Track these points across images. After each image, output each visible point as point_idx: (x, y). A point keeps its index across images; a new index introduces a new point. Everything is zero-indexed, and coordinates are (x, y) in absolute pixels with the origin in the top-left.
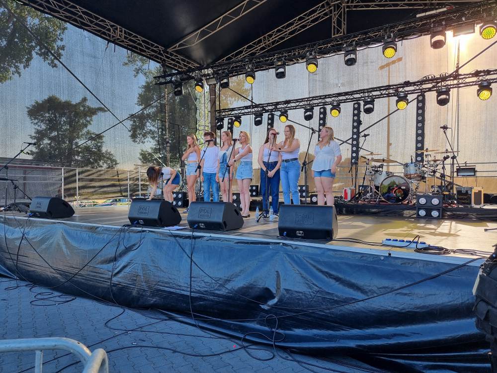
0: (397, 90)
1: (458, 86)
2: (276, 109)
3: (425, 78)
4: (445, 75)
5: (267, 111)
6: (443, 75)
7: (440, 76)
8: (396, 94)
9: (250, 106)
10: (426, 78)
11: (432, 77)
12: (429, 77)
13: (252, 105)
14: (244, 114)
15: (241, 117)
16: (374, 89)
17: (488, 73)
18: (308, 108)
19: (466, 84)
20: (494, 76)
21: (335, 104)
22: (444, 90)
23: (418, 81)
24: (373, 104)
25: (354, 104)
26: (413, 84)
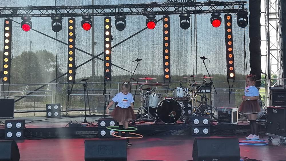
0: (145, 10)
1: (195, 12)
2: (15, 15)
3: (169, 2)
5: (3, 16)
8: (145, 13)
11: (175, 1)
16: (123, 6)
17: (218, 4)
18: (57, 18)
19: (202, 12)
20: (222, 7)
21: (87, 17)
22: (186, 15)
23: (163, 4)
24: (125, 21)
25: (105, 19)
26: (159, 6)
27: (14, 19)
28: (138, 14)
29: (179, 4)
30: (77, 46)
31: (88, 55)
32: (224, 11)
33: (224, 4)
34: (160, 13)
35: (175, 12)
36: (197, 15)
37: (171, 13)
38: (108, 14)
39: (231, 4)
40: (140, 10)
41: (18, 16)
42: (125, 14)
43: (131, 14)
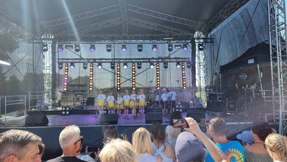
4: (166, 57)
5: (90, 62)
9: (80, 59)
12: (160, 57)
14: (76, 62)
15: (74, 64)
16: (141, 59)
17: (179, 58)
18: (113, 63)
19: (173, 62)
20: (180, 60)
21: (125, 63)
22: (166, 63)
23: (157, 58)
24: (141, 65)
25: (133, 64)
26: (155, 59)
27: (94, 64)
28: (146, 62)
29: (163, 58)
30: (121, 75)
31: (125, 79)
32: (182, 62)
33: (182, 58)
34: (156, 62)
35: (161, 62)
36: (171, 63)
37: (160, 62)
38: (134, 62)
39: (184, 58)
40: (147, 61)
41: (96, 62)
42: (141, 62)
43: (144, 62)
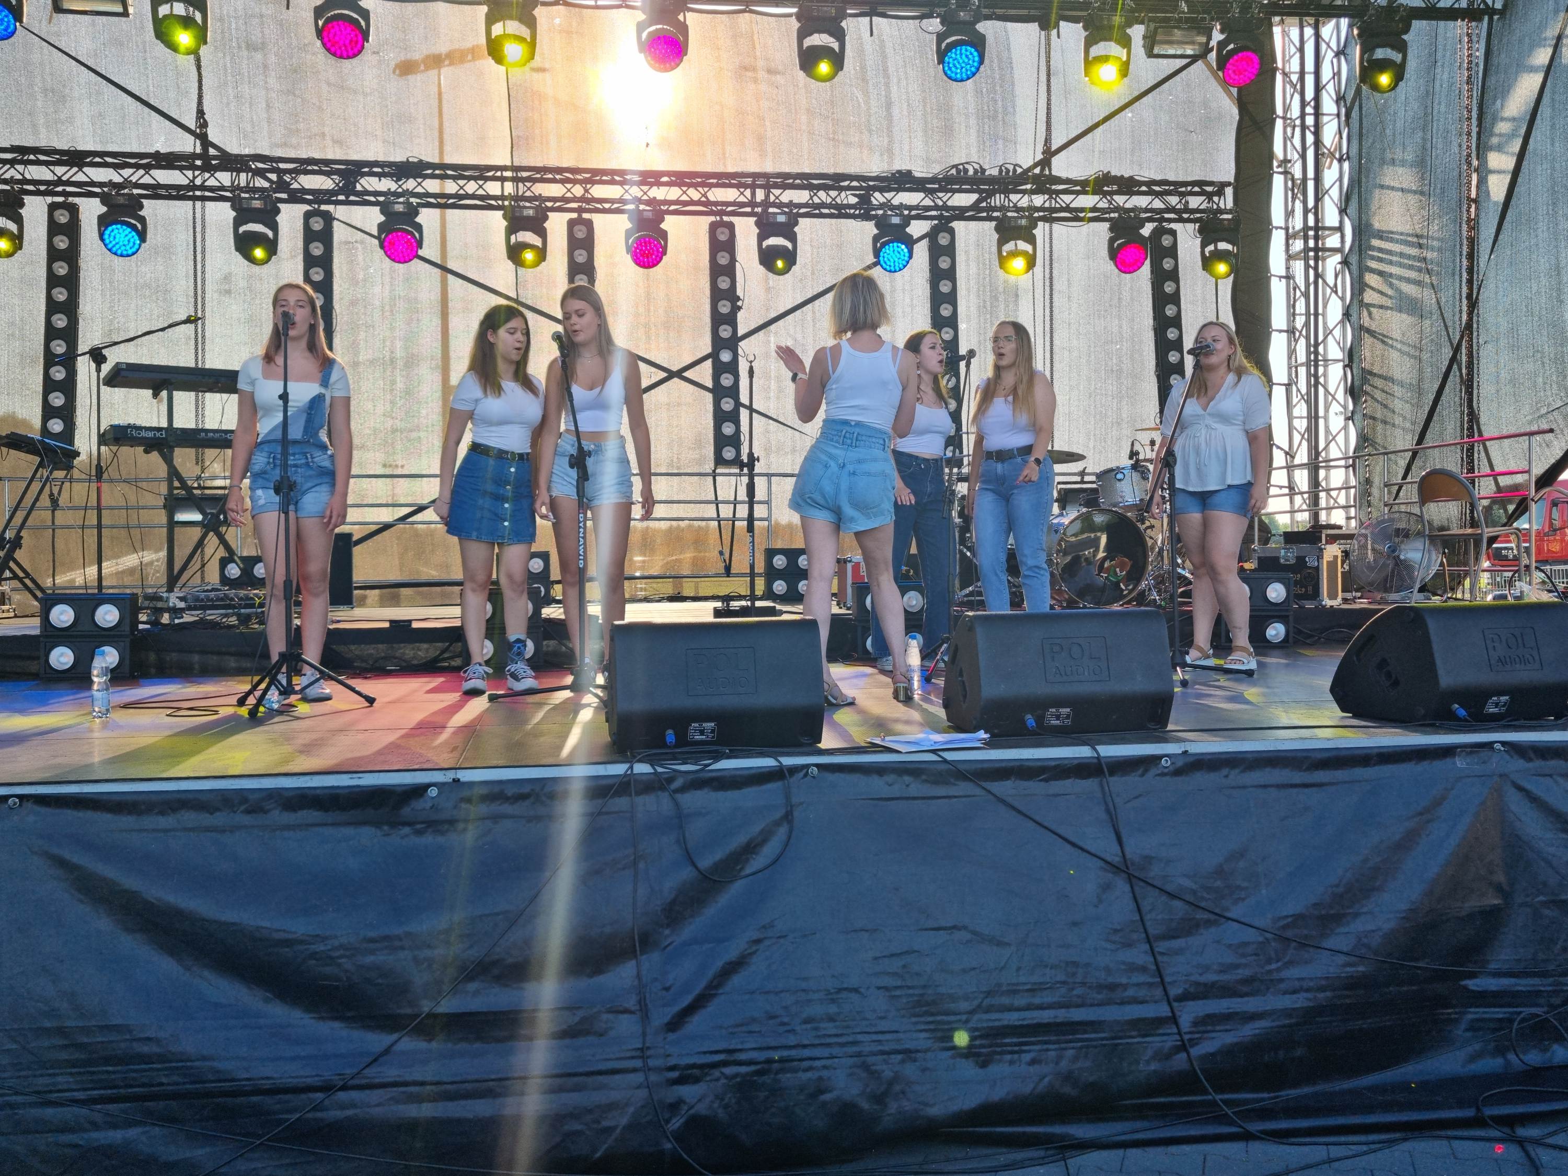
0: (865, 200)
1: (1050, 216)
3: (954, 171)
4: (1015, 170)
5: (296, 197)
6: (1008, 171)
7: (1001, 171)
8: (864, 211)
9: (194, 156)
10: (958, 171)
11: (976, 171)
12: (966, 171)
13: (204, 156)
14: (158, 192)
15: (141, 207)
16: (786, 181)
18: (526, 214)
19: (1076, 216)
20: (1141, 201)
21: (648, 215)
22: (1020, 224)
23: (933, 180)
24: (793, 239)
25: (714, 226)
26: (919, 184)
28: (841, 212)
29: (992, 180)
32: (1152, 215)
33: (1152, 187)
34: (923, 212)
35: (974, 213)
38: (722, 208)
40: (847, 198)
41: (363, 199)
